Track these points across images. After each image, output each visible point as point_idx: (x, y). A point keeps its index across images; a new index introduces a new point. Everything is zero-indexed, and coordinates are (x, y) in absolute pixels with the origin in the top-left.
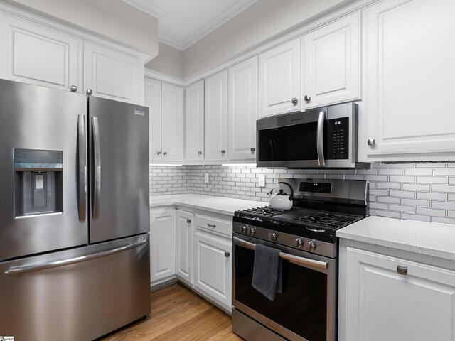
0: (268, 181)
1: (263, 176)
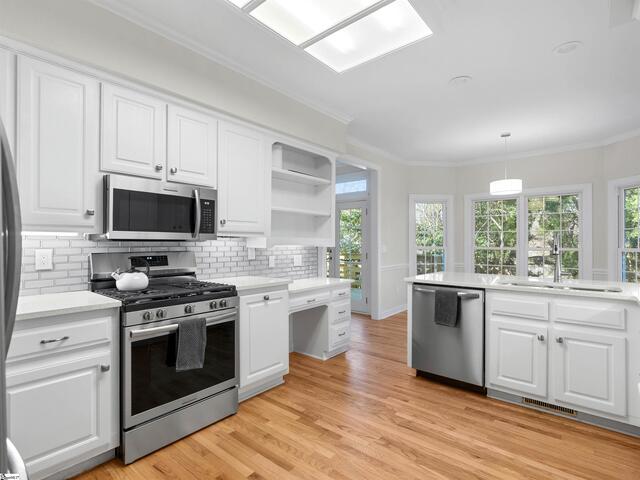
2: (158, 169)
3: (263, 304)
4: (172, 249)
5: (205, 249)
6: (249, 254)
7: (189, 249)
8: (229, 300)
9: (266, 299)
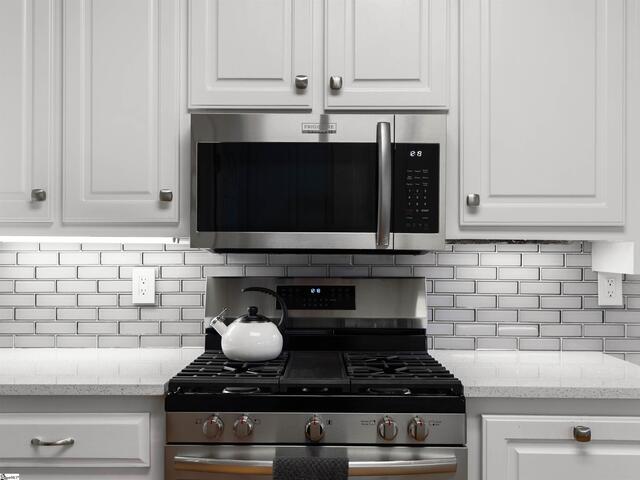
0: (164, 286)
1: (150, 273)
2: (301, 87)
3: (569, 451)
4: (378, 272)
5: (462, 273)
6: (603, 287)
7: (420, 273)
8: (435, 423)
9: (581, 437)
